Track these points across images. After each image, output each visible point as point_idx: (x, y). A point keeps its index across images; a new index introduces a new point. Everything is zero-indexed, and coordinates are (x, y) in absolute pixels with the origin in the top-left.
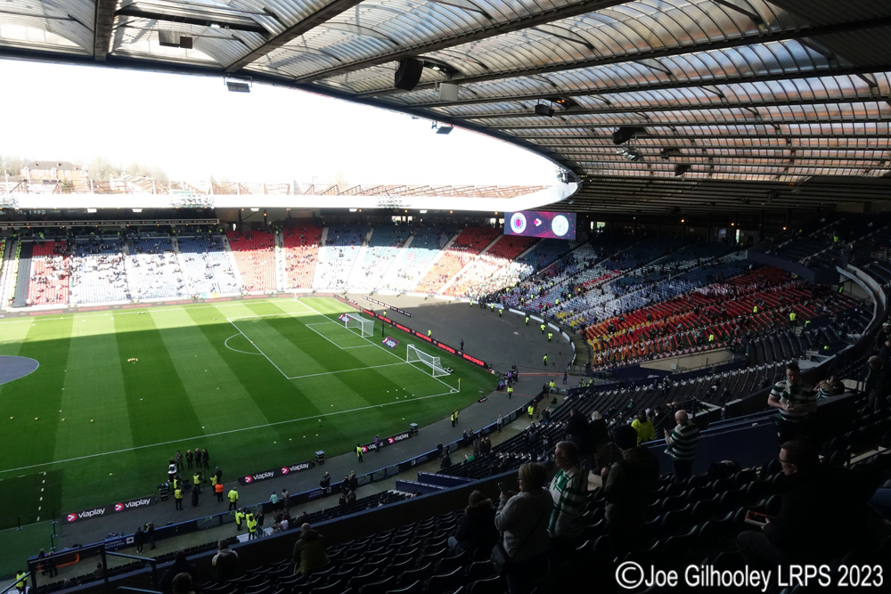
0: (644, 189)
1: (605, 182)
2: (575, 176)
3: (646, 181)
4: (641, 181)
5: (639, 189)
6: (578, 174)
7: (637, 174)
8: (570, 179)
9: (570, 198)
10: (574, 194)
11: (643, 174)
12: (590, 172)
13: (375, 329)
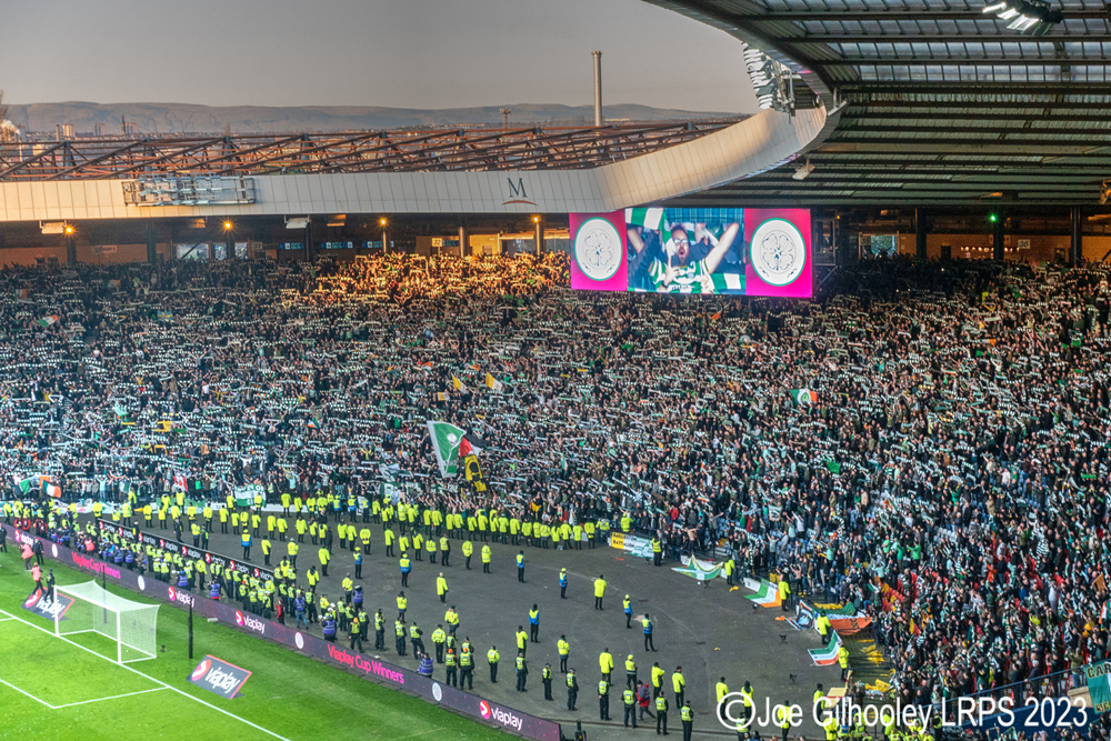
0: (1037, 124)
1: (916, 104)
2: (821, 90)
3: (1042, 98)
4: (1027, 98)
5: (1020, 124)
6: (831, 83)
7: (1019, 74)
8: (804, 98)
9: (801, 161)
10: (812, 149)
11: (1036, 74)
12: (868, 73)
13: (162, 636)
